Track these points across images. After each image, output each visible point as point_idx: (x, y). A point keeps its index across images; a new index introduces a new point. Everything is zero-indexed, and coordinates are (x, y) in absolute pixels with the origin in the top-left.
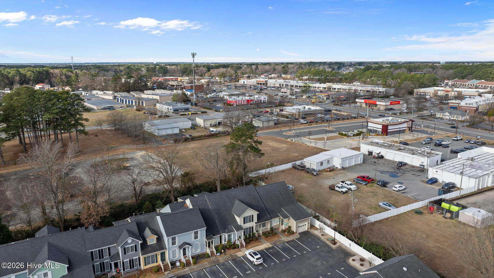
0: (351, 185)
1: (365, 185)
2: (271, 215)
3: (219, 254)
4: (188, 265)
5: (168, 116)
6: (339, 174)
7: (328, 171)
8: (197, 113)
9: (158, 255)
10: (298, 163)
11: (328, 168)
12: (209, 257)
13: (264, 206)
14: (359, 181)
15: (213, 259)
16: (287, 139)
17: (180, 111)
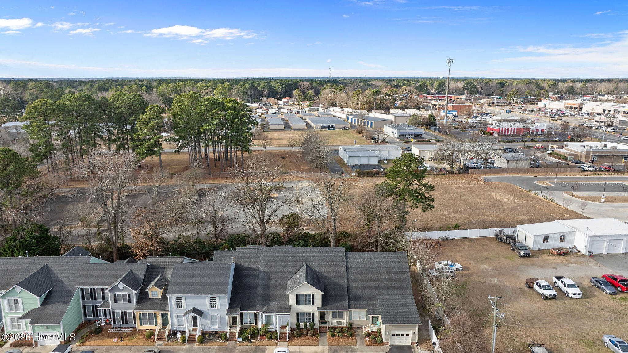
0: (570, 286)
1: (609, 294)
2: (352, 302)
3: (241, 339)
4: (190, 342)
5: (387, 142)
6: (572, 263)
7: (552, 254)
8: (430, 141)
9: (157, 315)
10: (508, 231)
11: (555, 249)
12: (226, 339)
13: (346, 286)
14: (600, 284)
15: (229, 344)
16: (530, 191)
17: (407, 136)
